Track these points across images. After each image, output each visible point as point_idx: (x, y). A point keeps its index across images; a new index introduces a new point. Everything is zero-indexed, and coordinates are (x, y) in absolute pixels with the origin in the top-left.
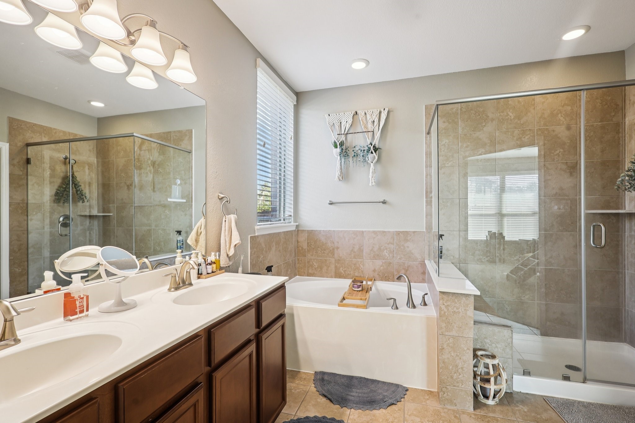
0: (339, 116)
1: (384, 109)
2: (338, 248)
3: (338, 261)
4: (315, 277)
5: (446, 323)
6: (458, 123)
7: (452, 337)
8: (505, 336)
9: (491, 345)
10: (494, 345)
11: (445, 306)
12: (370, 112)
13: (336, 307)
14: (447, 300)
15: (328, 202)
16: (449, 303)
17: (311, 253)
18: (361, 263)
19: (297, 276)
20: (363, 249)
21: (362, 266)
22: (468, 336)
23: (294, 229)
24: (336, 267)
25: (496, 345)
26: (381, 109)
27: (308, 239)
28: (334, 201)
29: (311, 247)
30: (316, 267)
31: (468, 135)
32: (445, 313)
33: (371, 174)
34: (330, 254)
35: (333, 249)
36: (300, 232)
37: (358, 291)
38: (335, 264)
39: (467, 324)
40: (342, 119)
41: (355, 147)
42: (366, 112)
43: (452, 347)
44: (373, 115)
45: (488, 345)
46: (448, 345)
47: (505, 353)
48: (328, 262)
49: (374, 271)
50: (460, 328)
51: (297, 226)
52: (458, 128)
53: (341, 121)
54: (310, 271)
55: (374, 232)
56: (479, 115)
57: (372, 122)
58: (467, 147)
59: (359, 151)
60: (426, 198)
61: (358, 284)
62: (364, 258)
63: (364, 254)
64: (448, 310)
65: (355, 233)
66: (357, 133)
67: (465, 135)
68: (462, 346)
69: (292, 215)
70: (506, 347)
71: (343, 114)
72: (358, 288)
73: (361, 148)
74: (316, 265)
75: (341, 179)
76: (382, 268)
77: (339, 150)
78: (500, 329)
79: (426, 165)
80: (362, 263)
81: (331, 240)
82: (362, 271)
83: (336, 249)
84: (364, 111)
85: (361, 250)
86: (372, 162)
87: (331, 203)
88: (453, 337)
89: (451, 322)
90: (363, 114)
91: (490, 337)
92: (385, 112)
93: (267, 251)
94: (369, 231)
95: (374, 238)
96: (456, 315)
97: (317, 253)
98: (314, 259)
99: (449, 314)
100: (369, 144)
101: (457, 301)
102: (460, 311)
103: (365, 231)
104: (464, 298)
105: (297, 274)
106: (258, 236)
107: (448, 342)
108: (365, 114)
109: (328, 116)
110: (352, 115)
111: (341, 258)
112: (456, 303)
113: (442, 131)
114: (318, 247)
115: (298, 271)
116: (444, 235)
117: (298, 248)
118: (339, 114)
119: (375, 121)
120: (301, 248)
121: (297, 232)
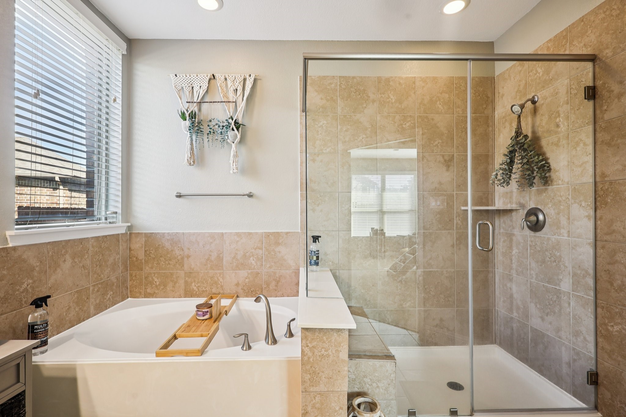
0: (190, 78)
1: (250, 75)
2: (188, 257)
3: (189, 274)
4: (156, 298)
5: (310, 374)
6: (337, 101)
7: (319, 394)
8: (387, 371)
9: (372, 385)
10: (374, 385)
11: (310, 348)
12: (232, 77)
14: (312, 339)
15: (175, 194)
16: (314, 344)
17: (150, 266)
18: (220, 276)
19: (129, 299)
20: (223, 257)
21: (221, 280)
22: (341, 389)
23: (124, 232)
24: (186, 282)
25: (377, 384)
26: (246, 75)
27: (145, 245)
28: (183, 192)
29: (150, 256)
30: (158, 283)
31: (348, 116)
32: (309, 358)
33: (232, 158)
34: (177, 265)
35: (183, 258)
36: (133, 235)
37: (203, 320)
38: (185, 279)
39: (339, 372)
40: (194, 83)
41: (210, 121)
42: (227, 77)
43: (319, 409)
44: (235, 82)
45: (368, 386)
46: (314, 406)
47: (388, 393)
48: (174, 276)
49: (237, 285)
50: (330, 378)
51: (130, 228)
52: (337, 108)
53: (193, 85)
54: (149, 291)
55: (238, 234)
56: (360, 94)
57: (234, 90)
58: (346, 131)
59: (217, 127)
60: (301, 191)
61: (203, 310)
62: (224, 269)
63: (224, 263)
64: (313, 353)
65: (212, 236)
66: (213, 102)
67: (345, 116)
68: (333, 404)
69: (119, 211)
70: (389, 385)
71: (195, 76)
72: (203, 316)
73: (219, 123)
74: (157, 281)
75: (192, 163)
76: (247, 280)
77: (188, 123)
78: (382, 363)
79: (301, 151)
80: (222, 276)
81: (180, 245)
82: (222, 286)
83: (186, 258)
84: (224, 75)
85: (220, 258)
86: (234, 142)
87: (179, 196)
88: (321, 394)
89: (318, 372)
90: (223, 78)
91: (370, 374)
92: (250, 80)
93: (46, 271)
94: (231, 233)
95: (238, 241)
96: (325, 359)
97: (159, 264)
98: (154, 273)
99: (315, 359)
100: (229, 118)
101: (325, 339)
102: (330, 353)
103: (226, 233)
104: (335, 334)
105: (129, 295)
106: (14, 248)
107: (314, 401)
108: (226, 79)
109: (175, 76)
110: (208, 79)
111: (193, 270)
112: (324, 342)
113: (319, 110)
114: (161, 256)
115: (131, 291)
116: (320, 237)
117: (130, 258)
118: (190, 76)
119: (238, 89)
120: (135, 259)
121: (128, 237)
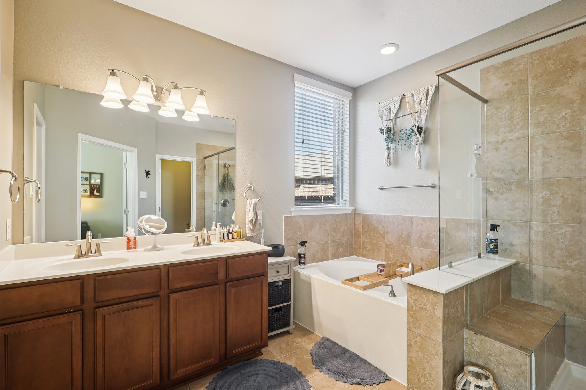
0: (386, 103)
1: (432, 85)
2: (388, 233)
3: (388, 245)
4: (368, 258)
5: (413, 318)
6: (528, 81)
7: (420, 336)
8: (517, 360)
9: (498, 366)
10: (501, 367)
11: (413, 299)
12: (418, 91)
13: (339, 284)
14: (415, 294)
15: (379, 186)
16: (416, 297)
17: (365, 236)
18: (409, 250)
19: (354, 256)
20: (411, 236)
21: (410, 254)
22: (436, 339)
23: (351, 212)
24: (386, 251)
25: (504, 368)
26: (428, 86)
27: (362, 222)
28: (385, 186)
29: (365, 230)
30: (369, 249)
31: (543, 94)
32: (412, 307)
33: (416, 158)
34: (381, 238)
35: (384, 233)
36: (356, 215)
37: (380, 275)
38: (385, 249)
39: (435, 325)
40: (391, 105)
41: (400, 131)
42: (414, 93)
43: (419, 347)
44: (420, 95)
45: (493, 365)
46: (416, 343)
47: (518, 383)
48: (379, 246)
49: (422, 259)
50: (428, 327)
51: (355, 210)
52: (528, 88)
53: (391, 107)
54: (364, 253)
55: (423, 219)
56: (561, 64)
57: (419, 102)
58: (540, 110)
59: (405, 135)
60: (482, 181)
61: (381, 268)
62: (412, 245)
63: (412, 241)
64: (416, 304)
65: (404, 218)
66: (402, 116)
67: (538, 95)
68: (430, 348)
69: (348, 199)
70: (519, 374)
71: (391, 100)
72: (381, 272)
73: (406, 131)
74: (369, 247)
75: (389, 164)
76: (430, 257)
77: (385, 136)
78: (511, 349)
79: (482, 141)
80: (410, 250)
81: (382, 224)
82: (410, 259)
83: (386, 234)
84: (411, 92)
85: (409, 236)
86: (417, 145)
87: (382, 189)
88: (422, 337)
89: (419, 319)
90: (410, 95)
91: (496, 355)
92: (432, 89)
94: (417, 217)
95: (422, 225)
96: (424, 311)
97: (370, 236)
98: (367, 242)
99: (416, 309)
100: (413, 126)
101: (424, 296)
102: (428, 308)
103: (413, 217)
104: (432, 295)
105: (354, 254)
107: (416, 340)
108: (413, 95)
109: (378, 104)
110: (400, 99)
111: (390, 243)
112: (423, 298)
113: (504, 96)
114: (371, 231)
115: (355, 251)
117: (355, 230)
118: (388, 101)
119: (422, 100)
120: (357, 230)
121: (354, 216)
